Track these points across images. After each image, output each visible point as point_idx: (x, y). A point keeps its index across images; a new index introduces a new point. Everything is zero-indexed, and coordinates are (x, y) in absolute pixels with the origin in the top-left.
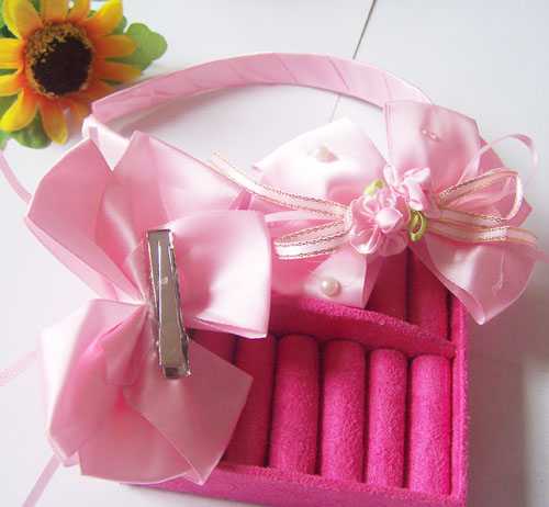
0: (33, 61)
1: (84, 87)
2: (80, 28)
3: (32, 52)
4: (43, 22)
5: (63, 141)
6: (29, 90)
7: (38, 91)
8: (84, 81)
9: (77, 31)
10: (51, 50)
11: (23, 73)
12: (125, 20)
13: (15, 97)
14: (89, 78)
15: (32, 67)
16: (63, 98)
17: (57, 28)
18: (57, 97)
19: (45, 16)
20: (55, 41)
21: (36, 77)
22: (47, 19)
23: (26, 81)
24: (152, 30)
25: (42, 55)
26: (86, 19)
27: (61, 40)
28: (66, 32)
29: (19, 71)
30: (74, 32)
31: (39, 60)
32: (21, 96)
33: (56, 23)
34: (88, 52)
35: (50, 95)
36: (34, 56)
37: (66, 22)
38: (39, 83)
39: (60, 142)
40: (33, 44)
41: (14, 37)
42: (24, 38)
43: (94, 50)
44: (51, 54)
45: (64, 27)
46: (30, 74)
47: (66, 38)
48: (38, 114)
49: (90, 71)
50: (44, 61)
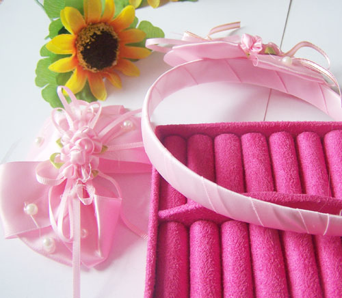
0: (81, 49)
1: (115, 63)
2: (110, 26)
3: (80, 43)
4: (86, 23)
5: (105, 98)
6: (80, 68)
7: (86, 68)
8: (115, 60)
9: (108, 27)
10: (93, 40)
11: (76, 57)
12: (136, 20)
13: (71, 73)
14: (118, 58)
15: (82, 52)
16: (102, 71)
17: (95, 26)
18: (98, 71)
19: (87, 18)
20: (95, 34)
21: (84, 59)
22: (89, 20)
23: (78, 62)
24: (155, 26)
25: (87, 44)
26: (113, 20)
27: (99, 33)
28: (101, 28)
29: (73, 55)
30: (106, 28)
31: (85, 48)
32: (75, 72)
33: (94, 23)
34: (116, 41)
35: (94, 70)
36: (82, 45)
37: (100, 23)
38: (86, 62)
39: (102, 99)
40: (81, 38)
41: (69, 33)
42: (75, 34)
43: (119, 40)
44: (93, 43)
45: (99, 25)
46: (80, 57)
47: (101, 32)
48: (87, 82)
49: (118, 53)
50: (88, 47)
